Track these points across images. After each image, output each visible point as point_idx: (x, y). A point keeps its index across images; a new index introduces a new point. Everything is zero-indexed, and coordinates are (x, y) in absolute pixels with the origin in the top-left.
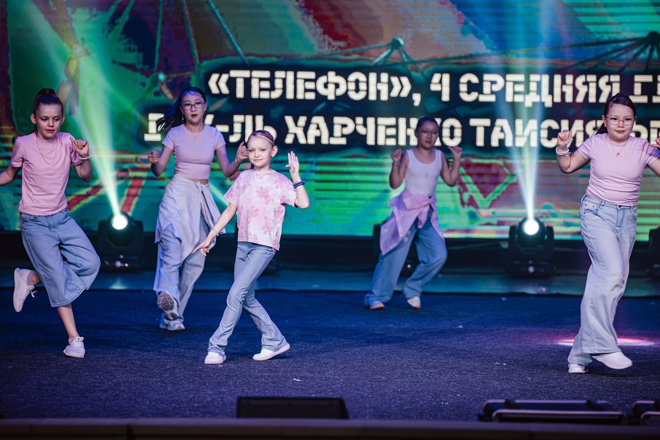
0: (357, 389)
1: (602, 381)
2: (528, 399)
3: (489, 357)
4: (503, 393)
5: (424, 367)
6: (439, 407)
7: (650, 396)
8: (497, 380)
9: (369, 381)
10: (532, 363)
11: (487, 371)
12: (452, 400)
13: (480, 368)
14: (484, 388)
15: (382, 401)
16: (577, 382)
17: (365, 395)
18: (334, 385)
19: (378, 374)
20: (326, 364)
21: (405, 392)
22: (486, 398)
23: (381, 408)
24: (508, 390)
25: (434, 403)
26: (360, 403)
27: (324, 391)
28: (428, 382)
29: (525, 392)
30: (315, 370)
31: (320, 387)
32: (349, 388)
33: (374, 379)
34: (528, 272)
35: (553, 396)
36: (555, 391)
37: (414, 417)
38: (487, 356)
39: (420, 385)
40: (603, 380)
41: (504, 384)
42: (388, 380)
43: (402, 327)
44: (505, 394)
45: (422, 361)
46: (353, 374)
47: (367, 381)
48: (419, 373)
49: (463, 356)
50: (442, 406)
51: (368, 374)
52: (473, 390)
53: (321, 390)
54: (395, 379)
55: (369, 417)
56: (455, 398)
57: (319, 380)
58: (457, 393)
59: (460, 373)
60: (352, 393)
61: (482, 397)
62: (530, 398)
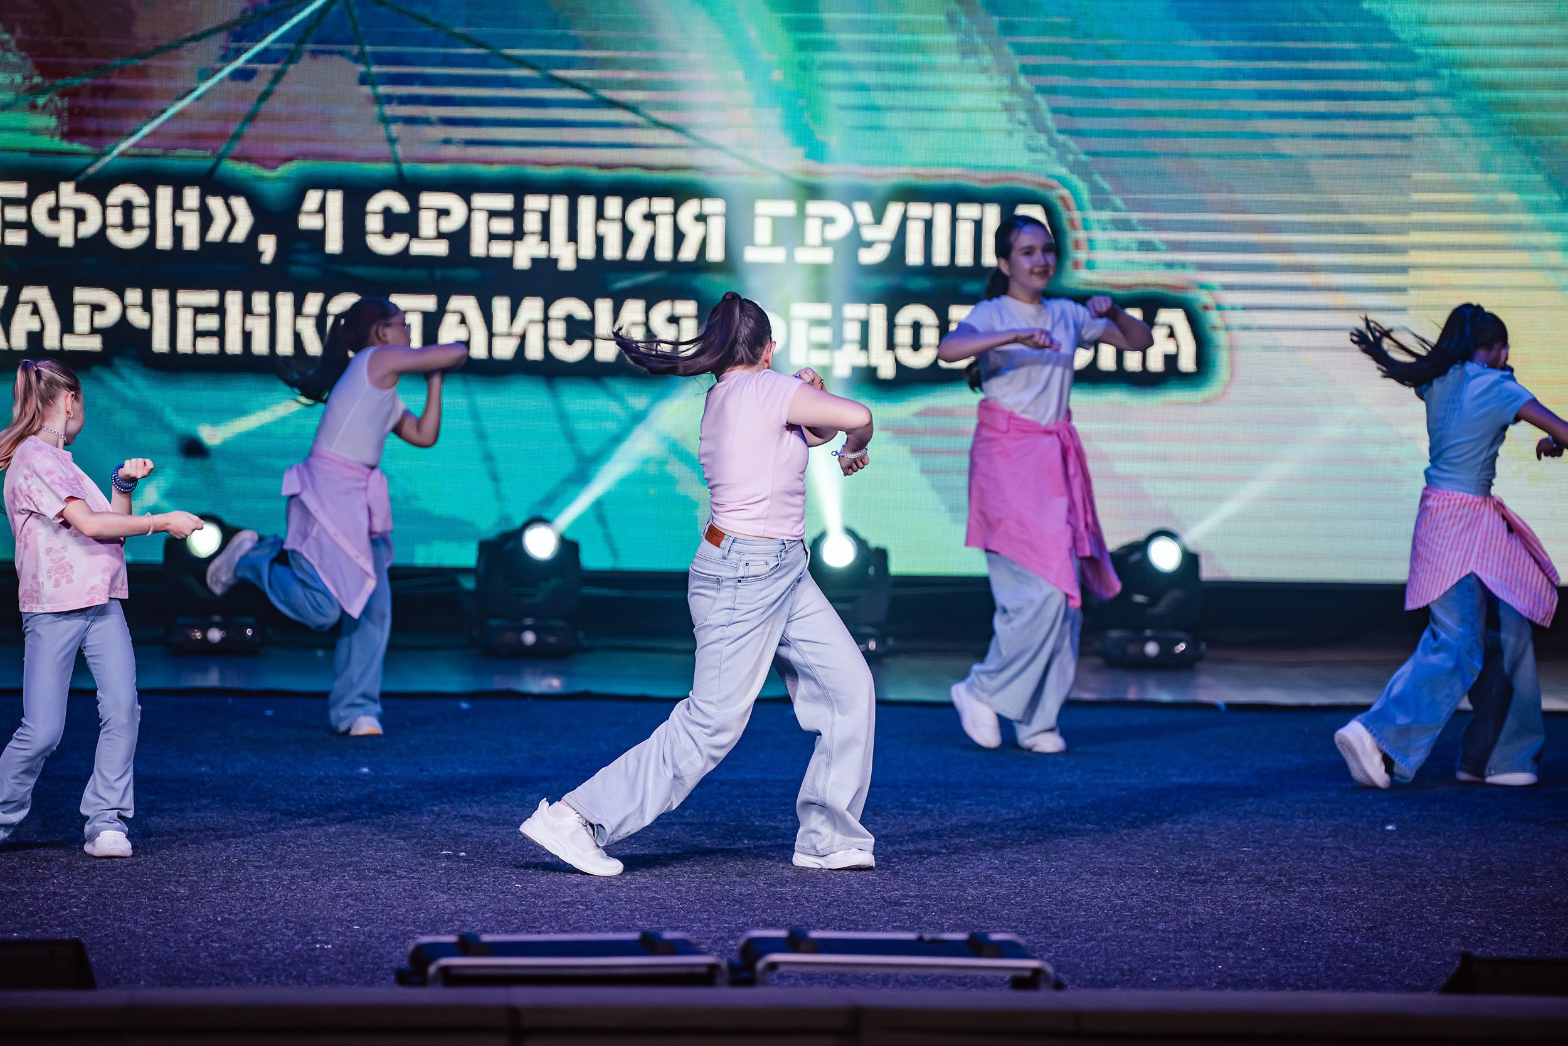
0: (121, 917)
1: (679, 888)
2: (513, 932)
3: (428, 839)
4: (457, 920)
5: (280, 863)
6: (309, 955)
7: (782, 919)
8: (445, 890)
9: (149, 899)
10: (523, 851)
11: (424, 871)
12: (341, 938)
13: (406, 863)
14: (415, 910)
15: (179, 943)
16: (623, 892)
17: (140, 930)
18: (65, 909)
19: (169, 881)
20: (48, 861)
21: (233, 922)
22: (418, 933)
23: (175, 961)
24: (469, 913)
25: (297, 947)
26: (126, 949)
27: (41, 924)
28: (285, 899)
29: (508, 916)
30: (23, 874)
31: (31, 914)
32: (102, 915)
33: (161, 893)
34: (521, 643)
35: (570, 925)
36: (574, 913)
37: (251, 980)
38: (423, 837)
39: (267, 905)
40: (682, 885)
41: (460, 899)
42: (194, 895)
43: (230, 772)
44: (462, 921)
45: (275, 849)
46: (112, 884)
47: (145, 898)
48: (266, 877)
49: (369, 837)
50: (317, 953)
51: (147, 881)
52: (389, 915)
53: (35, 922)
54: (211, 892)
55: (146, 981)
56: (348, 934)
57: (29, 898)
58: (353, 921)
59: (361, 876)
60: (108, 926)
61: (409, 930)
62: (517, 931)
